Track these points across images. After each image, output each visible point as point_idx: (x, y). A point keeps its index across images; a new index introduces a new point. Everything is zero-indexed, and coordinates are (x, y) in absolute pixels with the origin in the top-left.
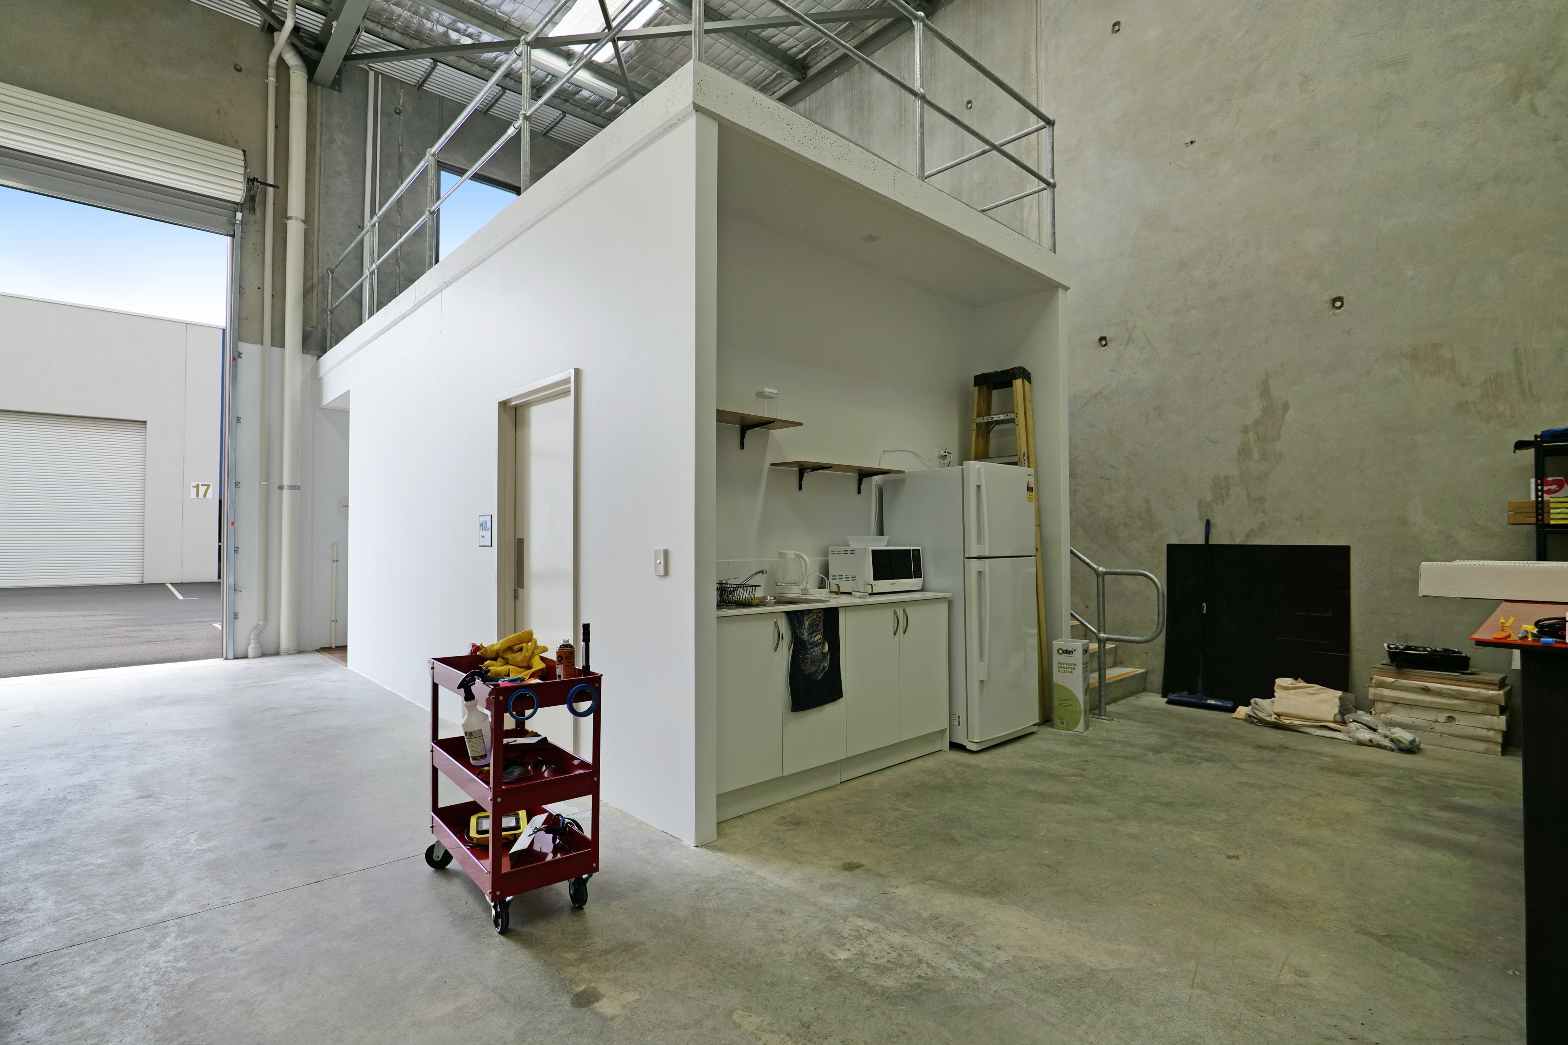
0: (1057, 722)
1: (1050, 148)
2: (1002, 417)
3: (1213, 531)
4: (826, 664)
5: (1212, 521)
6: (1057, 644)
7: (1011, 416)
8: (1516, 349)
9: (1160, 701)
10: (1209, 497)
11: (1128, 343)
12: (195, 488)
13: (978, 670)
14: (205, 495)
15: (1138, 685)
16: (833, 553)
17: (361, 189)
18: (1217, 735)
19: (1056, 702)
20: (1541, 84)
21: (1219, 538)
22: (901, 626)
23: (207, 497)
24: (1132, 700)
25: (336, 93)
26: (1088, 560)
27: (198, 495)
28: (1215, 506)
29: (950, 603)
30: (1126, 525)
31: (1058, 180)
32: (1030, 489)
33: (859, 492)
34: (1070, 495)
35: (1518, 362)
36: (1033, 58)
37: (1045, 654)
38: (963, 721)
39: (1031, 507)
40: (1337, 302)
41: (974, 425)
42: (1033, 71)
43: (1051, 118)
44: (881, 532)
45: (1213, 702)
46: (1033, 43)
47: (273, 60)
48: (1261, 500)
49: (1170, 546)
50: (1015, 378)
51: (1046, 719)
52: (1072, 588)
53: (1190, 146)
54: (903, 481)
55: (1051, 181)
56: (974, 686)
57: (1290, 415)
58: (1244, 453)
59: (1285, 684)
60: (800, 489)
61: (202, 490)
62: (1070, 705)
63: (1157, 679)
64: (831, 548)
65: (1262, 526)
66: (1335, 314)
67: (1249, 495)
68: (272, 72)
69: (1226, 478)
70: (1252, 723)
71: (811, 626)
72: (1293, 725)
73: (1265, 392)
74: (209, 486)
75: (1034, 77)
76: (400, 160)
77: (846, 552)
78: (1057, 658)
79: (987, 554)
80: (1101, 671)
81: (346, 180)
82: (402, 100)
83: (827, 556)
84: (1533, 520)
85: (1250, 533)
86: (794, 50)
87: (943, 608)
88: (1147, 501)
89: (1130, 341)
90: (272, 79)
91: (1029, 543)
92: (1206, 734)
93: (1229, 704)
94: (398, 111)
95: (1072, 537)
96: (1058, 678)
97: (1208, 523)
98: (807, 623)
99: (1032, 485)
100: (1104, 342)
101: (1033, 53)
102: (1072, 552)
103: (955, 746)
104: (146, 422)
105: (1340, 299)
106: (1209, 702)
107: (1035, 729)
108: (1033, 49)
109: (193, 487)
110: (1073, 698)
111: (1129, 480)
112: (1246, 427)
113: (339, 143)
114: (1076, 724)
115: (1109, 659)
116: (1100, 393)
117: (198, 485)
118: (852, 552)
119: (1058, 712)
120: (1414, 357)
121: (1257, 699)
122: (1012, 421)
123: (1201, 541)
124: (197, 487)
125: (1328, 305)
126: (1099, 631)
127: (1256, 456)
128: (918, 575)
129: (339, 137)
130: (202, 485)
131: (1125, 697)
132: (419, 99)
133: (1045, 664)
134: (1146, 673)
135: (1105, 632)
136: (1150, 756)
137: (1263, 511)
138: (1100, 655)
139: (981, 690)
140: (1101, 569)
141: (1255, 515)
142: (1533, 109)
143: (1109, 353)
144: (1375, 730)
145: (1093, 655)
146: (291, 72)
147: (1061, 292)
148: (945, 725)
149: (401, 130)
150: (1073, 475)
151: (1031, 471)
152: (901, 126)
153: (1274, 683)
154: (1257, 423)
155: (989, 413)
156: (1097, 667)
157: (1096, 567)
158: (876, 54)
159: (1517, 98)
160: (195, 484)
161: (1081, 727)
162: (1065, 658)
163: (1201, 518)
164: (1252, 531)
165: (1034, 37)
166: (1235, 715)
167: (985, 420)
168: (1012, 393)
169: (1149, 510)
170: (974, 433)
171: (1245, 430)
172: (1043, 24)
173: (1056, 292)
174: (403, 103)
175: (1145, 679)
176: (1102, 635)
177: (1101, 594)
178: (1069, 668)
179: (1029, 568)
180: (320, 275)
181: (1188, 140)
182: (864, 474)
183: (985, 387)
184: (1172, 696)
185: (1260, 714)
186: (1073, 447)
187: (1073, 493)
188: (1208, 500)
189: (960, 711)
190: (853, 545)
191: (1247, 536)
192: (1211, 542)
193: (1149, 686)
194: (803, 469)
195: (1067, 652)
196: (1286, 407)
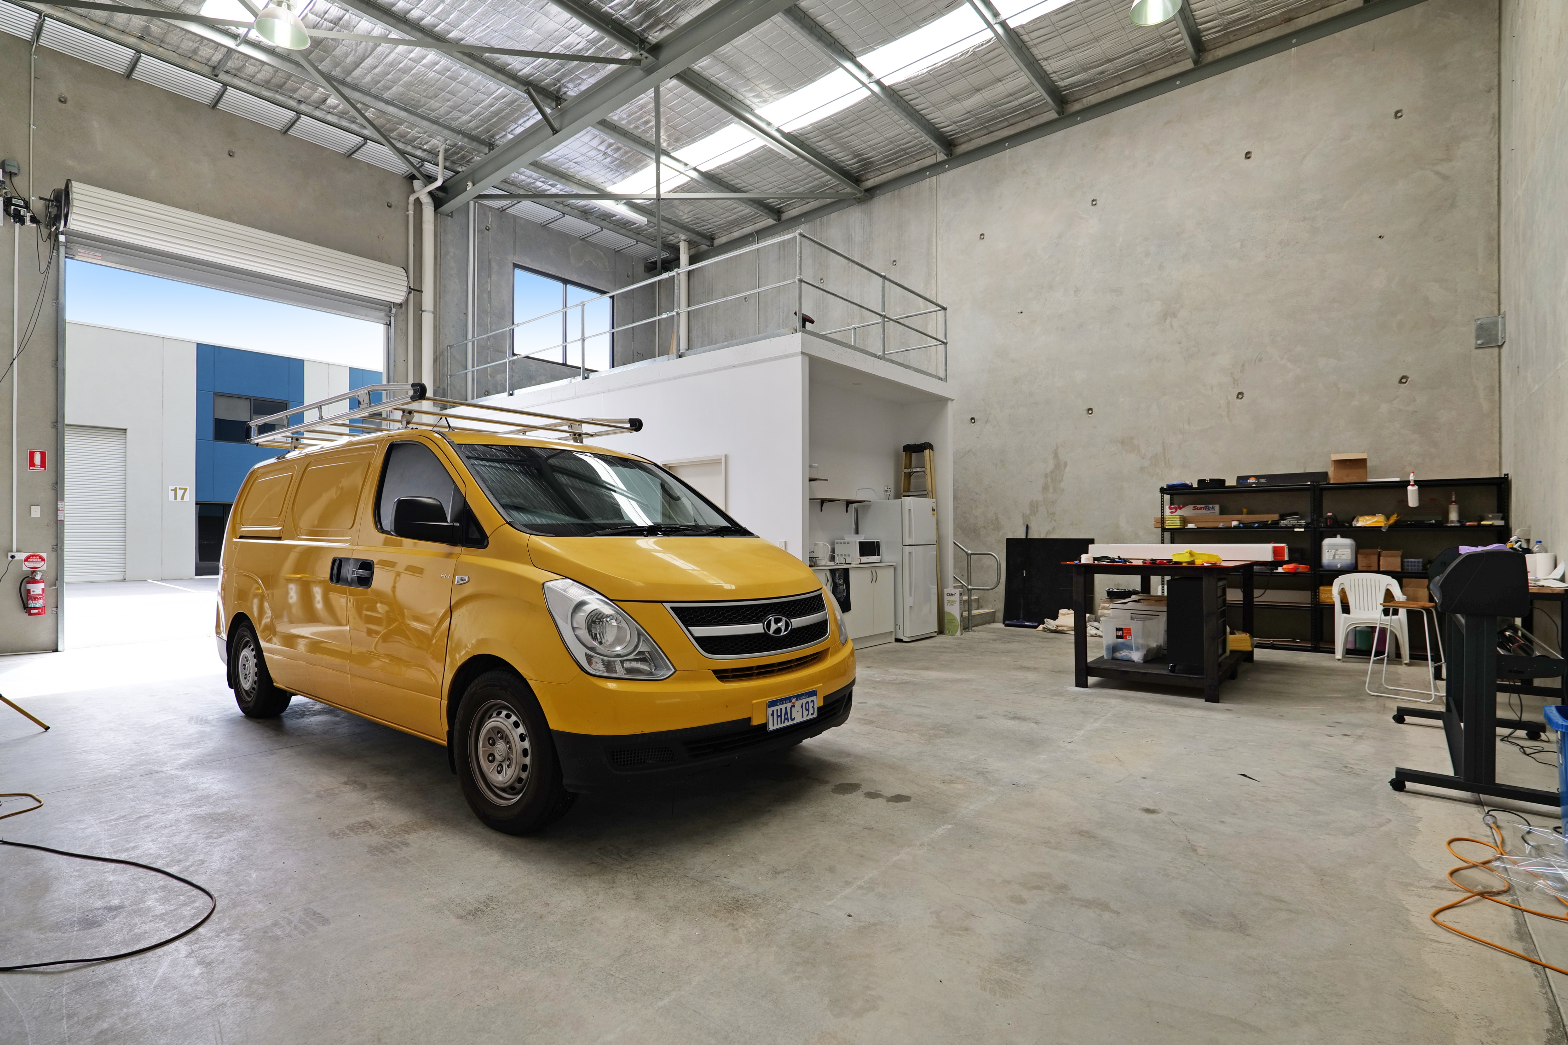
0: (946, 632)
1: (944, 322)
2: (918, 470)
3: (1030, 531)
4: (845, 594)
5: (1029, 525)
6: (947, 591)
7: (923, 469)
8: (1164, 443)
9: (1002, 626)
10: (1028, 512)
11: (986, 423)
12: (173, 492)
13: (909, 601)
14: (182, 498)
15: (990, 619)
16: (837, 543)
17: (466, 286)
18: (1026, 635)
19: (946, 621)
20: (1174, 315)
21: (1034, 535)
22: (874, 579)
23: (185, 500)
24: (987, 626)
25: (449, 218)
26: (962, 547)
27: (176, 498)
28: (1031, 517)
29: (895, 569)
30: (984, 527)
31: (949, 340)
32: (934, 510)
33: (847, 512)
34: (954, 509)
35: (1164, 449)
36: (934, 243)
37: (940, 597)
38: (901, 627)
39: (935, 518)
40: (1090, 410)
41: (903, 473)
42: (934, 251)
43: (945, 306)
44: (857, 532)
45: (1028, 624)
46: (934, 234)
47: (412, 199)
48: (1054, 514)
49: (1008, 540)
50: (926, 449)
51: (941, 631)
52: (954, 565)
53: (1020, 314)
54: (869, 506)
55: (945, 341)
56: (907, 609)
57: (1068, 469)
58: (1045, 488)
59: (1064, 613)
60: (821, 511)
61: (180, 493)
62: (953, 622)
63: (1000, 615)
64: (836, 541)
65: (1054, 529)
66: (1089, 417)
67: (1048, 511)
68: (411, 207)
69: (1037, 501)
70: (1045, 631)
71: (839, 576)
72: (1063, 630)
73: (1056, 455)
74: (186, 490)
75: (935, 254)
76: (490, 264)
77: (844, 543)
78: (947, 598)
79: (914, 544)
80: (969, 611)
81: (456, 280)
82: (490, 220)
83: (834, 545)
84: (1160, 526)
85: (1047, 533)
86: (774, 203)
87: (892, 570)
88: (996, 514)
89: (987, 421)
90: (411, 212)
91: (933, 538)
92: (1019, 635)
93: (1036, 624)
94: (487, 228)
95: (955, 534)
96: (947, 608)
97: (1027, 527)
98: (837, 575)
99: (935, 508)
100: (973, 421)
101: (934, 240)
102: (954, 543)
103: (898, 640)
104: (126, 430)
105: (1091, 409)
106: (1026, 623)
107: (936, 634)
108: (934, 237)
109: (172, 490)
110: (955, 618)
111: (986, 502)
112: (1046, 474)
113: (452, 254)
114: (956, 632)
115: (974, 605)
116: (970, 451)
117: (176, 488)
118: (848, 543)
119: (947, 626)
120: (1123, 443)
121: (1048, 620)
122: (924, 472)
123: (1024, 537)
124: (175, 490)
125: (1086, 412)
126: (968, 585)
127: (1051, 490)
128: (879, 555)
129: (452, 250)
130: (180, 489)
131: (983, 624)
132: (501, 218)
133: (940, 603)
134: (995, 612)
135: (971, 585)
136: (991, 642)
137: (1055, 520)
138: (969, 602)
139: (910, 611)
140: (969, 552)
141: (1051, 522)
142: (1172, 326)
143: (976, 427)
144: (1098, 629)
145: (965, 601)
146: (424, 207)
147: (949, 402)
148: (893, 630)
149: (490, 242)
150: (955, 498)
151: (934, 500)
152: (849, 267)
153: (1058, 612)
154: (1052, 472)
155: (910, 467)
156: (967, 609)
157: (966, 550)
158: (832, 214)
159: (1165, 320)
160: (174, 488)
161: (958, 633)
162: (951, 598)
163: (1024, 524)
164: (1049, 531)
165: (935, 230)
166: (1038, 629)
167: (909, 471)
168: (924, 457)
169: (997, 519)
170: (903, 477)
171: (1046, 476)
172: (940, 224)
173: (947, 403)
174: (491, 222)
175: (995, 615)
176: (970, 587)
177: (969, 565)
178: (952, 603)
179: (933, 552)
180: (441, 349)
181: (1020, 311)
182: (849, 503)
183: (908, 453)
184: (1007, 622)
185: (1049, 626)
186: (955, 481)
187: (955, 508)
188: (1027, 514)
189: (900, 622)
190: (847, 540)
191: (1047, 534)
192: (1029, 537)
193: (996, 619)
194: (823, 501)
195: (952, 595)
196: (1066, 464)
